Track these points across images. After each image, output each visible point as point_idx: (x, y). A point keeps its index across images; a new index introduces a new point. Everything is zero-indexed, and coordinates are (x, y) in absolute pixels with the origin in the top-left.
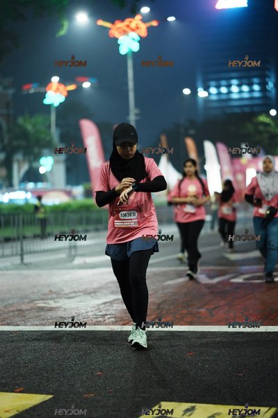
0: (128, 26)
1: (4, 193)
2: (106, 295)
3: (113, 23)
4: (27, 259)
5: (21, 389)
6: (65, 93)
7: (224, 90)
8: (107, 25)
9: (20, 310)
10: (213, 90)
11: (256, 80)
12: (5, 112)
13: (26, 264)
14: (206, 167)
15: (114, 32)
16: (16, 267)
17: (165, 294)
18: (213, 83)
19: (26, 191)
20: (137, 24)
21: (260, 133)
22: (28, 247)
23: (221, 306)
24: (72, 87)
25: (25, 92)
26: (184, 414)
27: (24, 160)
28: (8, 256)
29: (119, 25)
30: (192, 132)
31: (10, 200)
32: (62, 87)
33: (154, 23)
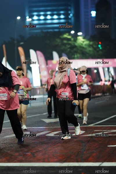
7: (42, 18)
10: (35, 18)
11: (62, 12)
17: (5, 144)
18: (35, 13)
21: (65, 44)
23: (41, 151)
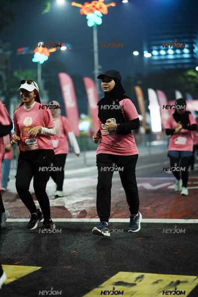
0: (94, 6)
2: (78, 197)
3: (83, 4)
5: (19, 263)
6: (48, 54)
7: (163, 52)
8: (79, 5)
10: (155, 53)
11: (186, 46)
12: (4, 67)
14: (150, 107)
15: (84, 11)
17: (121, 196)
18: (155, 48)
20: (100, 5)
21: (189, 83)
23: (161, 205)
24: (53, 50)
25: (19, 53)
26: (136, 281)
27: (18, 102)
29: (87, 5)
30: (139, 82)
32: (46, 50)
33: (113, 5)
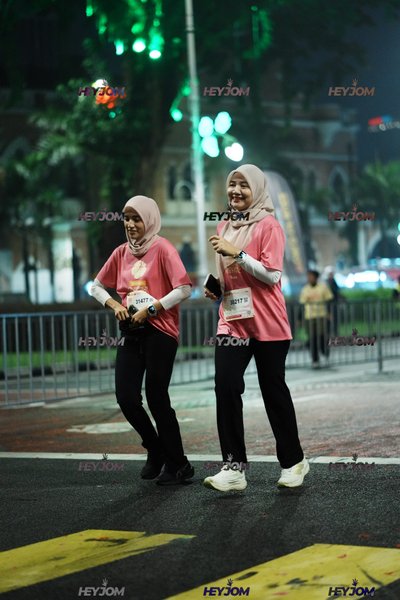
1: (346, 275)
4: (388, 366)
9: (388, 437)
12: (345, 158)
13: (387, 373)
16: (372, 378)
19: (379, 271)
22: (389, 351)
25: (372, 129)
27: (374, 227)
28: (360, 362)
31: (357, 284)
